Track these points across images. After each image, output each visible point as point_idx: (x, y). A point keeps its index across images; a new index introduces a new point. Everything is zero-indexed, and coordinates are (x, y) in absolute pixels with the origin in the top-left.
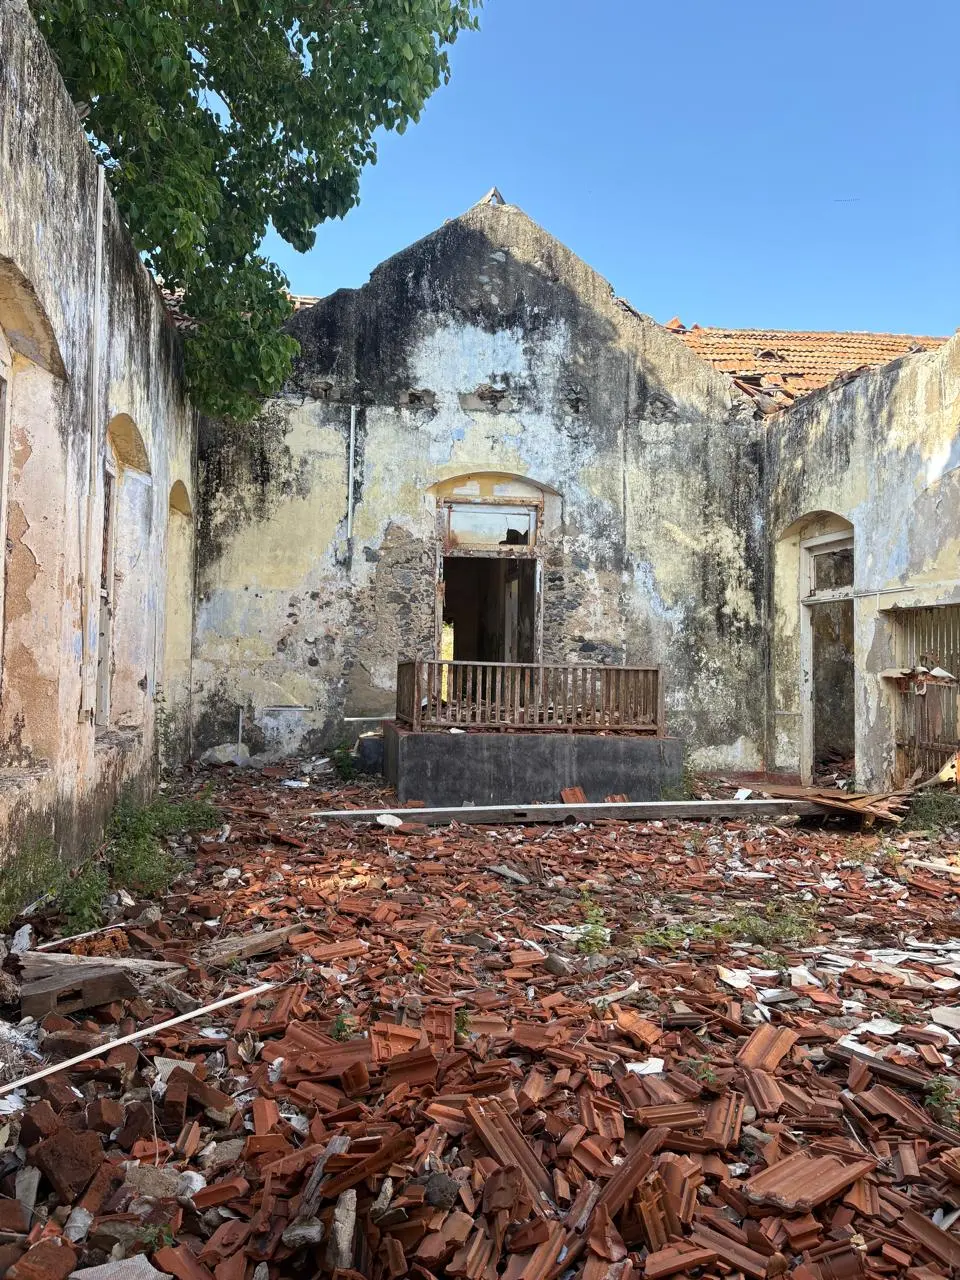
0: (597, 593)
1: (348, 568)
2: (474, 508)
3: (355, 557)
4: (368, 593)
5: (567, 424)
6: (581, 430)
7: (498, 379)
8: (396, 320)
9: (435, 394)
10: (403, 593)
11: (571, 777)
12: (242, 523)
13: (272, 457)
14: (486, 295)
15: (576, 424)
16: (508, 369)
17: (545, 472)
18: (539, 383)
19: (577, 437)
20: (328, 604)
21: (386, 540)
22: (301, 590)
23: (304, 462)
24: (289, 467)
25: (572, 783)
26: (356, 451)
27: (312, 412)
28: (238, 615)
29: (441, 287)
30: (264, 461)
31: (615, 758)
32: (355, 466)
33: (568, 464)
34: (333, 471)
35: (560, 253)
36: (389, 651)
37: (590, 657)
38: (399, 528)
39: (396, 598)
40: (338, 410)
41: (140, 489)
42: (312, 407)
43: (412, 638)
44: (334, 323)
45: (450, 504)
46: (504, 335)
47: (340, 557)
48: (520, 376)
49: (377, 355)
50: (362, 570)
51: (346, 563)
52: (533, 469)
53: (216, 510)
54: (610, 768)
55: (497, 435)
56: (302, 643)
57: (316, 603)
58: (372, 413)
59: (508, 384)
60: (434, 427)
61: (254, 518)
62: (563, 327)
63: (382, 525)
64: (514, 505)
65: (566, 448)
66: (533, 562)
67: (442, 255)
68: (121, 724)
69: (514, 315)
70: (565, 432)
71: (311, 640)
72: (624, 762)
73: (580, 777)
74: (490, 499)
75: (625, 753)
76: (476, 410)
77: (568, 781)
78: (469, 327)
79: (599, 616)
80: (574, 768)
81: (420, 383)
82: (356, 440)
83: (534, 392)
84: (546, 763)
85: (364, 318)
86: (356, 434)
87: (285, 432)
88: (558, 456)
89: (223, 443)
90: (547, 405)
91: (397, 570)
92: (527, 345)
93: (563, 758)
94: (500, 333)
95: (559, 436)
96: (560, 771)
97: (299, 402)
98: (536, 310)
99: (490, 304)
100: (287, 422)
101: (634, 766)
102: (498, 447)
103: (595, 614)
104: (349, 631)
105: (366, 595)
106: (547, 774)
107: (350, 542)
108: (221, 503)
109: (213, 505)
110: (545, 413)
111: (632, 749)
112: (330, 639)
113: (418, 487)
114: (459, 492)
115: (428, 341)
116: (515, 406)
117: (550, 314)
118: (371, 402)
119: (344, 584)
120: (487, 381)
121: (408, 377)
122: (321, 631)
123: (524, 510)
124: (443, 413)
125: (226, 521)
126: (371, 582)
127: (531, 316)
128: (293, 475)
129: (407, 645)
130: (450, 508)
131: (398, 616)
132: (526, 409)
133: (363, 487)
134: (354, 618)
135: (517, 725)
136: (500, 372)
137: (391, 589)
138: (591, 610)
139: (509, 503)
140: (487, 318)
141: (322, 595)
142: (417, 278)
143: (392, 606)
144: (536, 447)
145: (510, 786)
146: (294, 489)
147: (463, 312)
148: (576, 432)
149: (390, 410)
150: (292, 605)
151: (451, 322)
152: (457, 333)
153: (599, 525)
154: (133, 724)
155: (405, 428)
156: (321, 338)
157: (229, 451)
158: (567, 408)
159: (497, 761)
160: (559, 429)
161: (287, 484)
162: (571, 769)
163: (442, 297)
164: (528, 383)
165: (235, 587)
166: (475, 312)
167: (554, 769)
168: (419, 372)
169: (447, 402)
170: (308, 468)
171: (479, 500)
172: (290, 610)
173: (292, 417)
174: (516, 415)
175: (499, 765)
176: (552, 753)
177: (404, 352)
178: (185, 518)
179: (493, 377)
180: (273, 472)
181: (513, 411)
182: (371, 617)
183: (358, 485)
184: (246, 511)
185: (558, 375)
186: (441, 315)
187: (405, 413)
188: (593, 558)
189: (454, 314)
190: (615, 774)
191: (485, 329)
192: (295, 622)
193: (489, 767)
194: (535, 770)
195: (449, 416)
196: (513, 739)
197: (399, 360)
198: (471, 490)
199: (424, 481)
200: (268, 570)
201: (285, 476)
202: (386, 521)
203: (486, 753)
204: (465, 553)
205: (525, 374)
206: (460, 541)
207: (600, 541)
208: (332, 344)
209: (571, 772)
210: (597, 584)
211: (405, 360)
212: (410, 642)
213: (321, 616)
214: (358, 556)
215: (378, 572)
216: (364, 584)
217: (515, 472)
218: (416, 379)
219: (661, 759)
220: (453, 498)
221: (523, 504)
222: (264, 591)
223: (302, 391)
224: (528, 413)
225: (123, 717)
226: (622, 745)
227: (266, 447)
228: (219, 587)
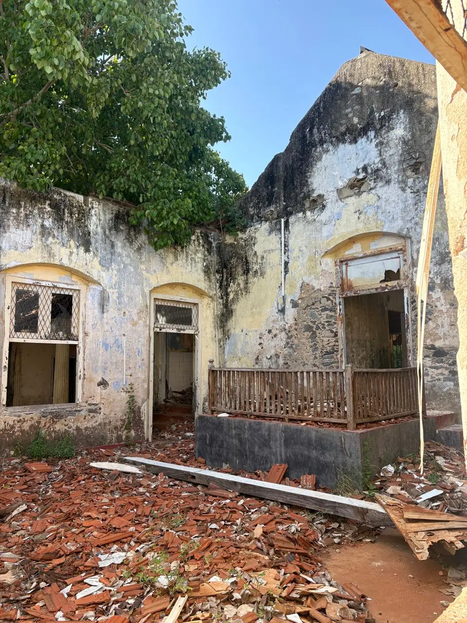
0: (444, 309)
1: (284, 314)
2: (362, 261)
3: (287, 307)
4: (294, 327)
5: (409, 184)
6: (421, 184)
7: (360, 171)
8: (301, 160)
9: (324, 196)
10: (312, 325)
11: (281, 456)
12: (240, 297)
13: (250, 259)
14: (350, 120)
15: (417, 182)
16: (366, 162)
17: (396, 224)
18: (388, 162)
19: (418, 191)
20: (275, 336)
21: (301, 293)
22: (264, 329)
23: (263, 257)
24: (256, 263)
25: (281, 459)
26: (285, 244)
27: (265, 229)
28: (239, 346)
29: (324, 129)
30: (247, 262)
31: (309, 444)
32: (285, 253)
33: (412, 214)
34: (275, 259)
35: (398, 65)
36: (306, 362)
37: (442, 362)
38: (308, 284)
39: (308, 328)
40: (276, 224)
41: (97, 293)
42: (266, 226)
43: (318, 353)
44: (273, 176)
45: (345, 262)
46: (362, 141)
47: (280, 308)
48: (374, 163)
49: (293, 185)
50: (291, 312)
51: (282, 311)
52: (387, 225)
53: (230, 292)
54: (306, 453)
55: (361, 209)
56: (265, 359)
57: (270, 336)
58: (292, 219)
59: (366, 172)
60: (324, 216)
61: (244, 293)
62: (402, 116)
63: (299, 285)
64: (387, 253)
65: (411, 201)
66: (402, 291)
67: (323, 109)
68: (89, 402)
69: (368, 124)
70: (409, 191)
71: (269, 357)
72: (315, 448)
73: (286, 456)
74: (368, 252)
75: (316, 441)
76: (347, 197)
77: (279, 459)
78: (341, 146)
79: (446, 327)
80: (283, 450)
81: (316, 192)
82: (285, 238)
83: (384, 170)
84: (266, 443)
85: (286, 166)
86: (285, 234)
87: (254, 244)
88: (404, 210)
89: (231, 258)
90: (394, 176)
91: (308, 311)
92: (377, 141)
93: (276, 440)
94: (359, 142)
95: (405, 195)
96: (274, 450)
97: (259, 226)
98: (382, 114)
99: (352, 125)
100: (255, 238)
101: (323, 453)
102: (362, 217)
103: (443, 326)
104: (286, 351)
105: (293, 328)
106: (266, 452)
107: (284, 298)
108: (233, 287)
109: (229, 290)
110: (393, 182)
111: (321, 439)
112: (277, 356)
113: (317, 256)
114: (349, 253)
115: (319, 165)
116: (372, 184)
117: (392, 112)
118: (291, 214)
119: (282, 323)
120: (354, 175)
121: (309, 191)
122: (273, 352)
123: (396, 255)
124: (329, 206)
125: (234, 297)
126: (295, 320)
127: (379, 119)
128: (259, 266)
129: (316, 358)
130: (347, 264)
131: (310, 340)
132: (380, 184)
133: (289, 264)
134: (288, 343)
135: (257, 413)
136: (361, 166)
137: (305, 323)
138: (439, 322)
139: (381, 253)
140: (352, 134)
141: (273, 331)
142: (311, 131)
143: (306, 333)
144: (388, 208)
145: (246, 456)
146: (259, 274)
147: (337, 137)
148: (417, 187)
149: (301, 215)
150: (260, 338)
151: (331, 148)
152: (334, 153)
153: (441, 254)
154: (95, 402)
155: (308, 222)
156: (268, 186)
157: (234, 261)
158: (409, 173)
159: (239, 437)
160: (404, 190)
161: (256, 272)
162: (281, 449)
163: (325, 134)
164: (380, 165)
165: (238, 331)
166: (343, 134)
167: (270, 448)
168: (315, 186)
169: (331, 197)
170: (265, 260)
171: (361, 255)
172: (259, 341)
173: (257, 235)
174: (373, 191)
175: (240, 440)
176: (269, 435)
177: (306, 177)
178: (210, 299)
179: (357, 172)
180: (250, 267)
181: (371, 189)
182: (296, 341)
183: (286, 263)
184: (241, 290)
185: (400, 152)
186: (325, 146)
187: (308, 213)
188: (438, 281)
189: (332, 142)
190: (309, 457)
191: (350, 143)
192: (262, 348)
193: (235, 442)
194: (260, 448)
195: (333, 206)
196: (247, 423)
197: (305, 183)
198: (356, 249)
199: (320, 252)
200: (250, 320)
201: (256, 267)
202: (301, 282)
203: (234, 432)
204: (355, 293)
205: (377, 160)
206: (354, 285)
207: (443, 266)
208: (273, 188)
209: (281, 452)
210: (443, 301)
211: (307, 181)
212: (317, 356)
213: (273, 344)
214: (288, 305)
215: (298, 313)
216: (291, 321)
217: (375, 230)
218: (313, 190)
219: (343, 450)
220: (345, 257)
221: (392, 251)
222: (249, 332)
223: (260, 219)
224: (381, 187)
225: (90, 399)
226: (313, 434)
227: (247, 254)
228: (232, 331)
